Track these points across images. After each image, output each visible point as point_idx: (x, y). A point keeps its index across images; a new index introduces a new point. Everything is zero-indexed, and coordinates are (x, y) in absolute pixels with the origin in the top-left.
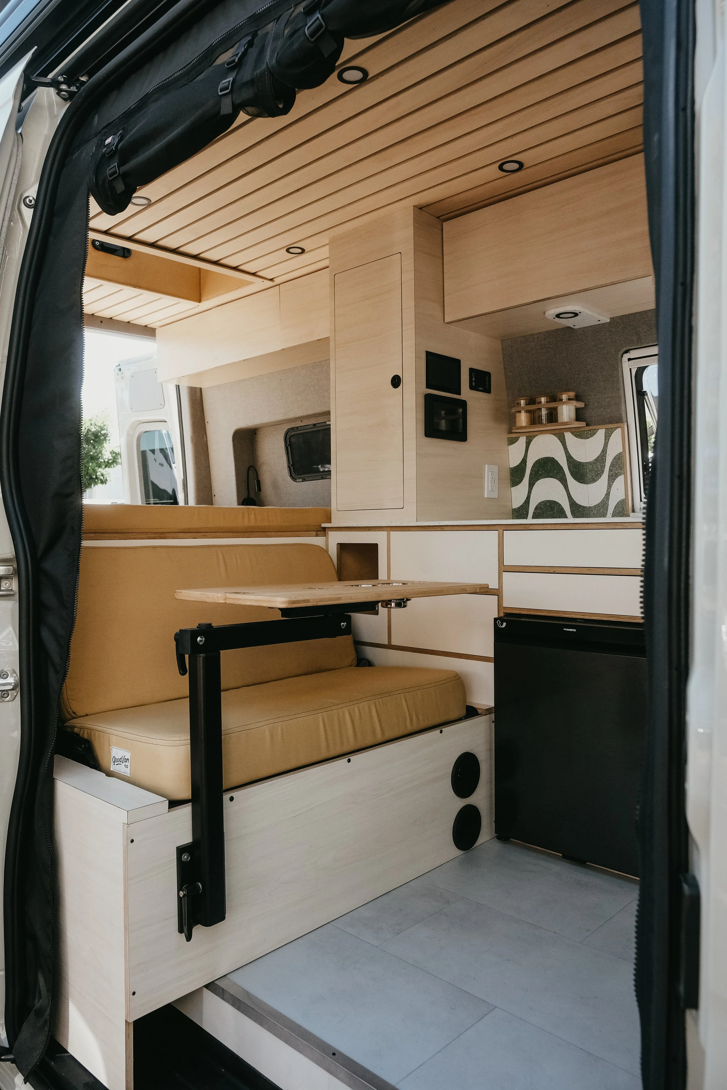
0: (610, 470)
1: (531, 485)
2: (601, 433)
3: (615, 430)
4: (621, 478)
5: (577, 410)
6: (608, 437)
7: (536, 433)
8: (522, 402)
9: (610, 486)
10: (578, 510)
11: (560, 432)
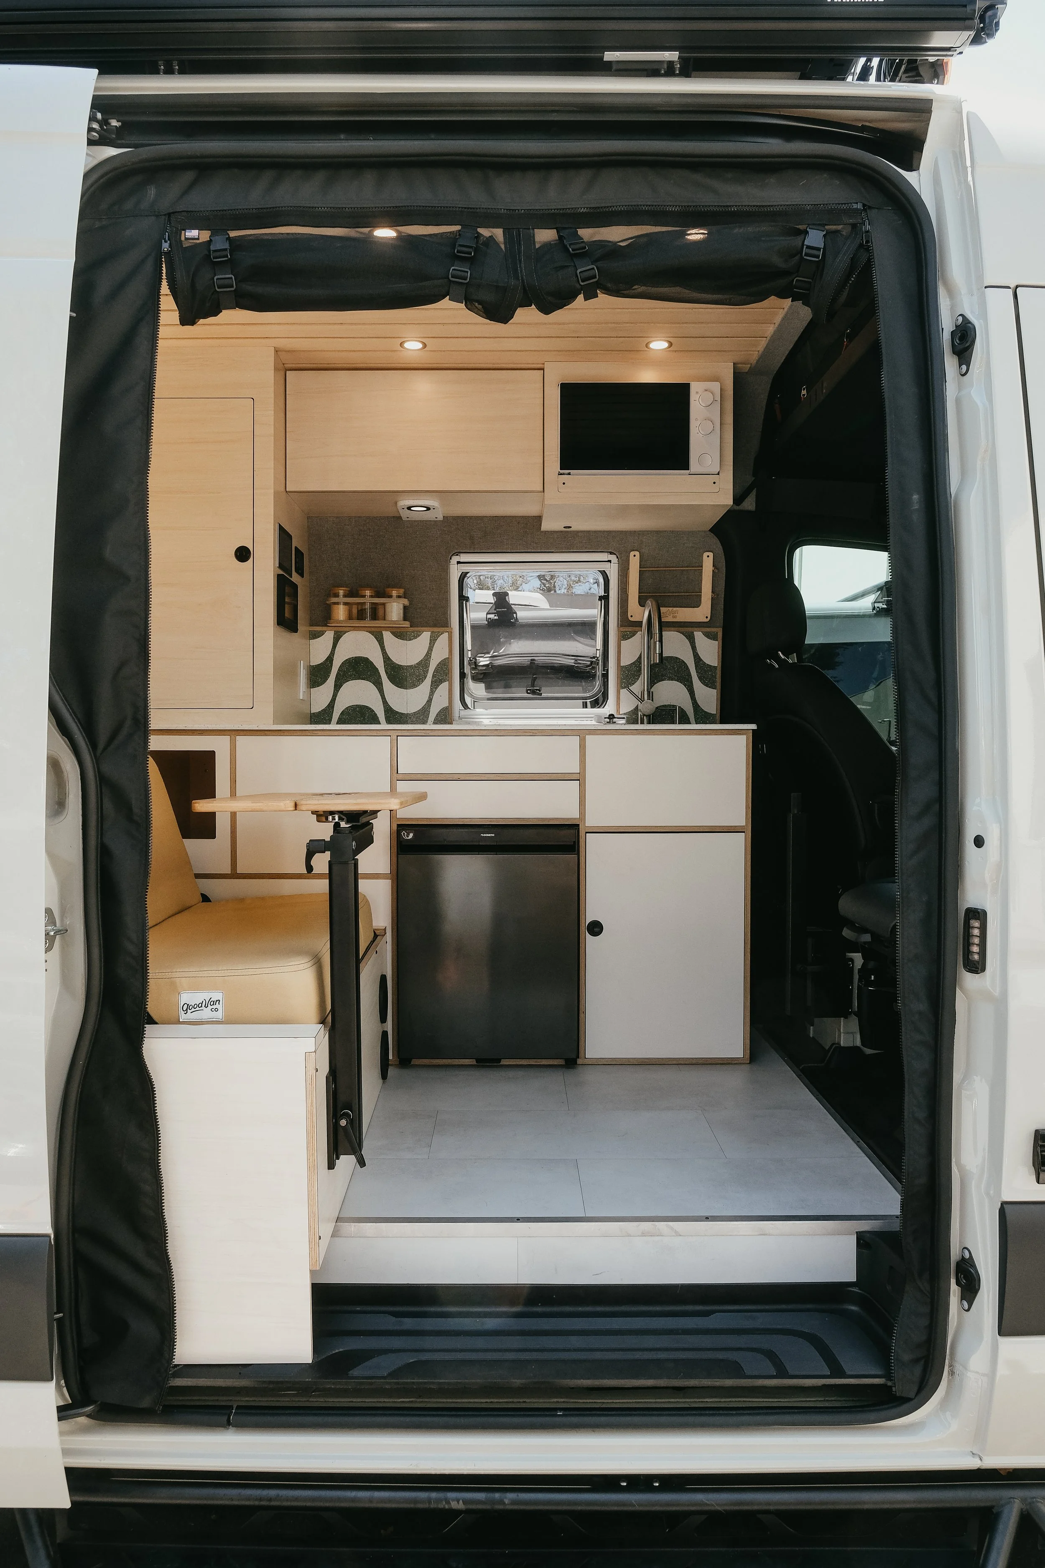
0: (434, 676)
1: (338, 687)
2: (426, 636)
3: (441, 634)
4: (445, 686)
5: (405, 608)
6: (433, 640)
7: (347, 629)
8: (341, 592)
9: (432, 692)
10: (393, 716)
11: (377, 630)
